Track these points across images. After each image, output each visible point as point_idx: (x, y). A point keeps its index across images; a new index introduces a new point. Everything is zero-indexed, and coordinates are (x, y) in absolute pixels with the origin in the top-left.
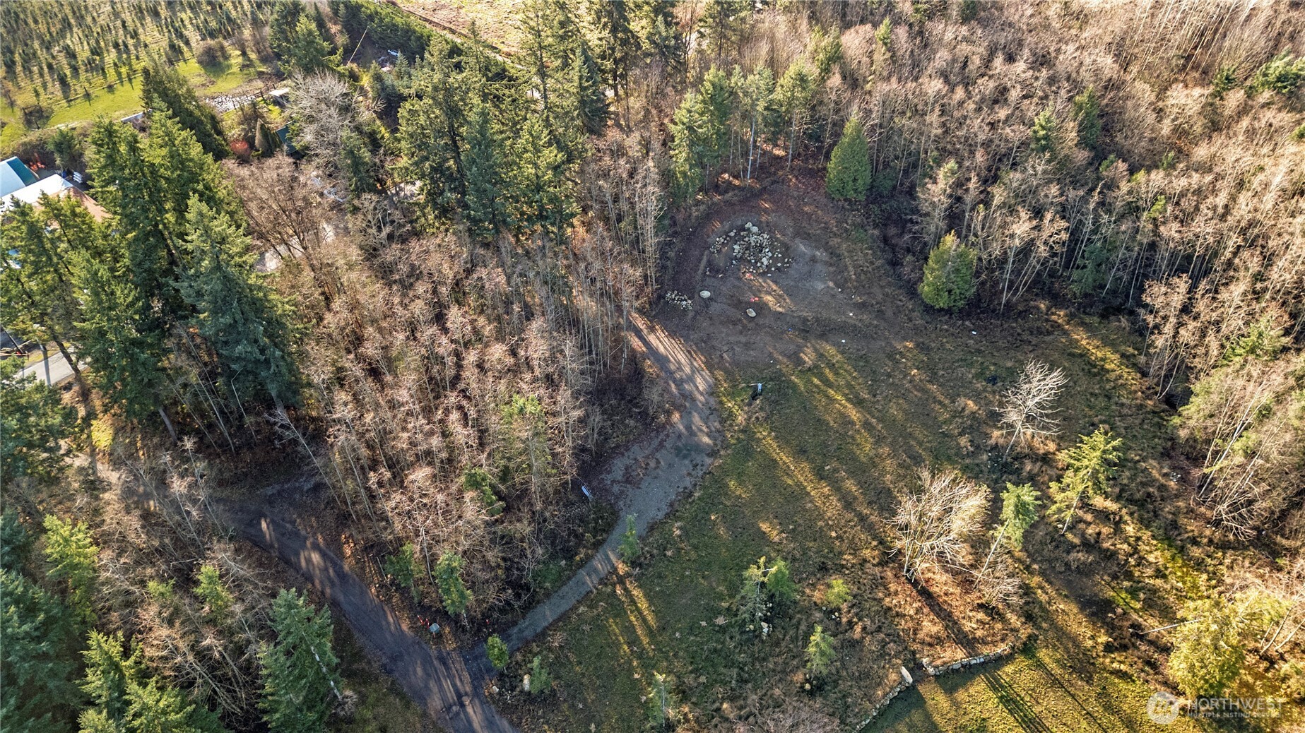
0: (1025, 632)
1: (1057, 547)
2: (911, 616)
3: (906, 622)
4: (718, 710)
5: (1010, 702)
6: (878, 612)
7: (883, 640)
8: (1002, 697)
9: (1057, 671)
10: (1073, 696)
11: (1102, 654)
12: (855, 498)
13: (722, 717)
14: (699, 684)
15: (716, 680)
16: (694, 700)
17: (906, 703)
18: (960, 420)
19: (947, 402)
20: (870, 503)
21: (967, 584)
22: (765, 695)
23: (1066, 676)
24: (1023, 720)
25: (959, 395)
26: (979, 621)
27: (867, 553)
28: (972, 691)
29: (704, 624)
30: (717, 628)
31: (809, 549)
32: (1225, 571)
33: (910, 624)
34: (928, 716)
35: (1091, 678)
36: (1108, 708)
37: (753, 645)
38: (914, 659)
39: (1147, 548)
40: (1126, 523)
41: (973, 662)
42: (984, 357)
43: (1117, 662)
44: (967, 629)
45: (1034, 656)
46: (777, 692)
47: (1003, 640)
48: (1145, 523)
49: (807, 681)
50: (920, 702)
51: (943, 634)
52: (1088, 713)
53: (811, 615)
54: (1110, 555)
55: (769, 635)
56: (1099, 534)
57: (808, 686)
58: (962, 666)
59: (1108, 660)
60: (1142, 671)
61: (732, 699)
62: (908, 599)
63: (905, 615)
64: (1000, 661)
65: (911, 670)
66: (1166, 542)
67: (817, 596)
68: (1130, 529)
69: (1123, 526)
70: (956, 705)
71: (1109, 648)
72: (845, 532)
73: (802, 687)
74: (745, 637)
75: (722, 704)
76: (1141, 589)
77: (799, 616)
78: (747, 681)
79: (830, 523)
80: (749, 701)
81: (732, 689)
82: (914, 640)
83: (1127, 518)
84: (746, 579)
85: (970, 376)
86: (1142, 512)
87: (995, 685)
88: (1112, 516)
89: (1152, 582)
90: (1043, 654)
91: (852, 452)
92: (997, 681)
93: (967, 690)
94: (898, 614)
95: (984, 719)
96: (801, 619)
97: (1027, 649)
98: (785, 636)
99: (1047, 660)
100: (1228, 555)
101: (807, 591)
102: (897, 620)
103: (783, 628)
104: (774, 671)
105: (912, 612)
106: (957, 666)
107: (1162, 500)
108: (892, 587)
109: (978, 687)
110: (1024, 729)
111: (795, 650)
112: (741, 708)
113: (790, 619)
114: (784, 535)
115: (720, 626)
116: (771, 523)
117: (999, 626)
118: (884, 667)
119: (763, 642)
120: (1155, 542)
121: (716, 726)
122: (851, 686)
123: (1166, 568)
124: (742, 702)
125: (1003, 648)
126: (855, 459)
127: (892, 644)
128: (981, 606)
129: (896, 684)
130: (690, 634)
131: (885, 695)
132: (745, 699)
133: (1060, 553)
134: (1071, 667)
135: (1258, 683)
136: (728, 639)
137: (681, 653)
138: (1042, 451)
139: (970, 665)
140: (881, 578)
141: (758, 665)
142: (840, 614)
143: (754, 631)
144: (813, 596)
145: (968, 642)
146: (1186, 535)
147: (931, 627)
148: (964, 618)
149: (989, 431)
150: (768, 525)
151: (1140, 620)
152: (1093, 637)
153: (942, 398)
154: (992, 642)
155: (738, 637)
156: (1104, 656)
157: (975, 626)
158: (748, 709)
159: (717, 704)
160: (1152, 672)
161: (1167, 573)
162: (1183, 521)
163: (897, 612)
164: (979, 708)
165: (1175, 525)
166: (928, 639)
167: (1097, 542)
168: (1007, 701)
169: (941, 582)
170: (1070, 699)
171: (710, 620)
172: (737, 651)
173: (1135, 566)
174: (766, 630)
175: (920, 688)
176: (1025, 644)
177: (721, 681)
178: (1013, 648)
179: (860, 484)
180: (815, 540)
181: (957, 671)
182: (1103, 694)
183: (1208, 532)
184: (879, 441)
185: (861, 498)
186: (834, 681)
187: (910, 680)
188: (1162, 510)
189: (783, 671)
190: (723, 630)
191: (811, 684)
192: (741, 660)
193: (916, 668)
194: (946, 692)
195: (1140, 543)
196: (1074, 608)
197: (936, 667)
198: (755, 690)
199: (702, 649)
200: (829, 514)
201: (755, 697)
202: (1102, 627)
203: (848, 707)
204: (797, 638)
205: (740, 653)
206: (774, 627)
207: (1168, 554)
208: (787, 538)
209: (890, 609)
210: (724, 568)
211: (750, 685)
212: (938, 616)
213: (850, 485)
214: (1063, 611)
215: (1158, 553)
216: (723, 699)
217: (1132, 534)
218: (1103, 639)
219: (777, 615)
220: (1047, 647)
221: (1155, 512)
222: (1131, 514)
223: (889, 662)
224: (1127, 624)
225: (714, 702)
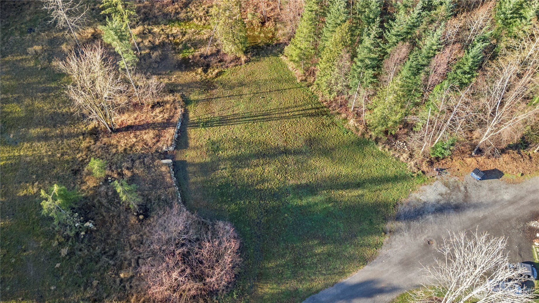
0: (178, 97)
1: (145, 60)
2: (137, 142)
3: (138, 145)
4: (122, 281)
5: (207, 124)
6: (123, 156)
7: (140, 163)
8: (203, 125)
9: (203, 96)
10: (218, 97)
11: (206, 75)
12: (45, 133)
13: (128, 280)
14: (97, 286)
15: (101, 274)
16: (105, 295)
17: (181, 170)
18: (41, 57)
19: (24, 57)
20: (55, 126)
21: (137, 106)
22: (130, 245)
23: (208, 94)
24: (218, 123)
25: (25, 49)
26: (161, 112)
27: (84, 145)
28: (192, 137)
29: (58, 265)
30: (68, 257)
31: (57, 173)
32: (197, 12)
33: (141, 144)
34: (193, 165)
35: (214, 86)
36: (232, 88)
37: (94, 238)
38: (161, 153)
39: (169, 30)
40: (152, 29)
41: (179, 127)
42: (12, 26)
43: (212, 73)
44: (160, 120)
45: (191, 101)
46: (133, 237)
47: (176, 109)
48: (157, 24)
49: (138, 215)
50: (184, 163)
51: (156, 132)
52: (229, 96)
53: (100, 193)
54: (163, 45)
55: (95, 225)
56: (150, 41)
57: (141, 217)
58: (178, 133)
59: (210, 75)
60: (222, 65)
61: (120, 268)
62: (126, 138)
63: (134, 144)
64: (185, 115)
65: (165, 158)
66: (170, 22)
67: (91, 183)
68: (156, 30)
69: (152, 31)
70: (196, 148)
71: (205, 71)
72: (62, 149)
73: (139, 220)
74: (86, 241)
75: (119, 276)
76: (186, 44)
77: (95, 201)
78: (115, 253)
79: (50, 153)
80: (129, 257)
81: (114, 265)
82: (150, 148)
83: (150, 27)
84: (49, 213)
85: (18, 37)
86: (151, 20)
87: (196, 125)
88: (145, 32)
89: (185, 38)
90: (193, 97)
91: (13, 119)
92: (194, 123)
93: (191, 138)
94: (131, 147)
95: (209, 139)
96: (98, 200)
97: (187, 102)
98: (102, 215)
99: (196, 97)
100: (191, 7)
101: (84, 188)
102: (134, 149)
103: (97, 214)
104: (119, 233)
105: (134, 140)
106: (177, 136)
107: (150, 11)
108: (114, 142)
109: (192, 133)
110: (222, 125)
111: (115, 213)
112: (130, 265)
113: (94, 206)
114: (36, 184)
115: (68, 254)
116: (21, 187)
117: (168, 106)
118: (156, 170)
119: (97, 231)
120: (168, 26)
121: (131, 287)
122: (155, 193)
123: (182, 29)
124: (126, 262)
125: (180, 111)
126: (19, 119)
127: (146, 159)
128: (153, 107)
129: (168, 169)
130: (58, 277)
131: (171, 178)
132: (125, 259)
133: (148, 61)
134: (205, 90)
135: (248, 32)
136: (80, 253)
137: (68, 291)
138: (90, 35)
139: (179, 130)
140: (105, 144)
141: (110, 241)
142: (110, 176)
143: (86, 233)
144: (89, 187)
145: (167, 124)
146: (173, 14)
147: (148, 136)
148: (154, 118)
149: (59, 50)
150: (21, 190)
151: (199, 52)
152: (197, 74)
153: (19, 58)
154: (174, 113)
155: (83, 245)
156: (208, 75)
157: (161, 115)
158: (133, 260)
159: (118, 280)
160: (224, 63)
161: (184, 30)
162: (165, 10)
163: (130, 147)
164: (203, 138)
165: (166, 15)
166: (154, 141)
167: (153, 44)
168: (206, 124)
169: (127, 119)
170: (219, 99)
171: (58, 260)
172: (91, 250)
173: (174, 39)
174: (91, 225)
175: (177, 159)
176: (183, 101)
177: (104, 270)
178: (182, 107)
179: (37, 125)
180: (54, 168)
181: (178, 137)
182: (224, 86)
183: (177, 6)
184: (18, 100)
185: (48, 130)
186: (147, 200)
187: (170, 161)
188: (155, 14)
189: (123, 227)
190: (71, 254)
191: (141, 214)
192: (99, 251)
193: (165, 155)
194: (186, 148)
195: (165, 31)
196: (178, 73)
197: (171, 145)
198: (123, 250)
199: (75, 274)
200: (43, 151)
201: (128, 252)
202: (194, 68)
203: (166, 200)
204: (108, 209)
205: (94, 249)
206: (92, 219)
207: (177, 25)
208: (39, 183)
209: (125, 150)
210: (29, 233)
211: (119, 252)
212: (145, 129)
213: (34, 131)
214: (177, 77)
215: (174, 28)
216: (117, 274)
217: (159, 31)
218: (200, 70)
219: (86, 214)
220: (190, 94)
221: (154, 17)
222: (149, 25)
223: (154, 166)
224: (198, 58)
225: (115, 281)
